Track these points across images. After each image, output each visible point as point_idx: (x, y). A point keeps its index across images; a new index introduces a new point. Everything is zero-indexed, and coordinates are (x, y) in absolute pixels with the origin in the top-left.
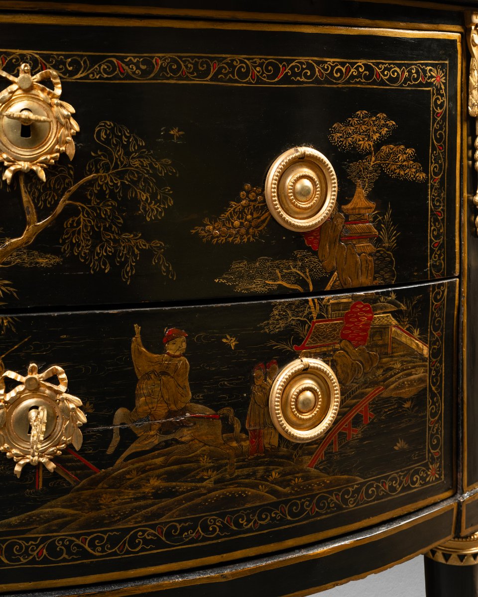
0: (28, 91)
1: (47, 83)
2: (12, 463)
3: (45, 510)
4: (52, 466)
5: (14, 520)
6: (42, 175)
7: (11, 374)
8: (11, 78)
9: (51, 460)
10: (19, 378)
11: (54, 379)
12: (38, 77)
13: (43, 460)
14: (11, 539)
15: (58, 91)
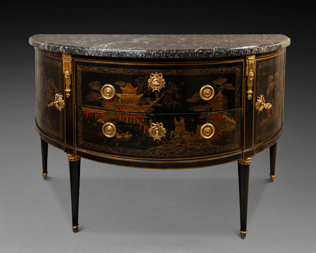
0: (157, 77)
1: (160, 75)
2: (153, 138)
3: (159, 147)
4: (160, 140)
5: (154, 148)
6: (159, 91)
7: (153, 124)
8: (154, 75)
10: (155, 125)
11: (161, 125)
12: (158, 75)
13: (159, 138)
14: (153, 151)
15: (162, 77)
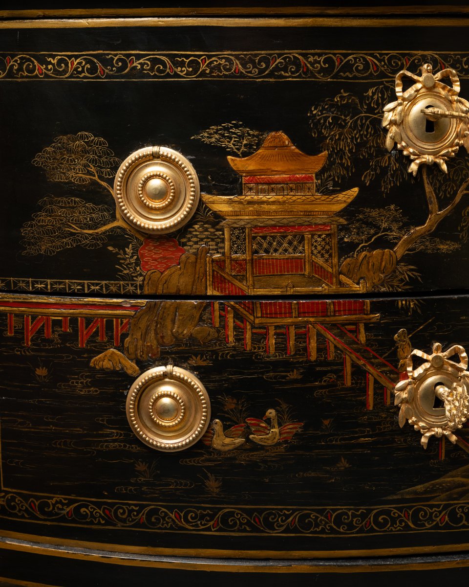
0: (430, 89)
1: (447, 81)
2: (419, 435)
3: (447, 479)
4: (454, 438)
5: (419, 488)
6: (444, 167)
7: (418, 353)
8: (415, 77)
9: (453, 433)
10: (425, 356)
11: (456, 358)
12: (438, 75)
13: (446, 433)
14: (418, 505)
15: (457, 88)
